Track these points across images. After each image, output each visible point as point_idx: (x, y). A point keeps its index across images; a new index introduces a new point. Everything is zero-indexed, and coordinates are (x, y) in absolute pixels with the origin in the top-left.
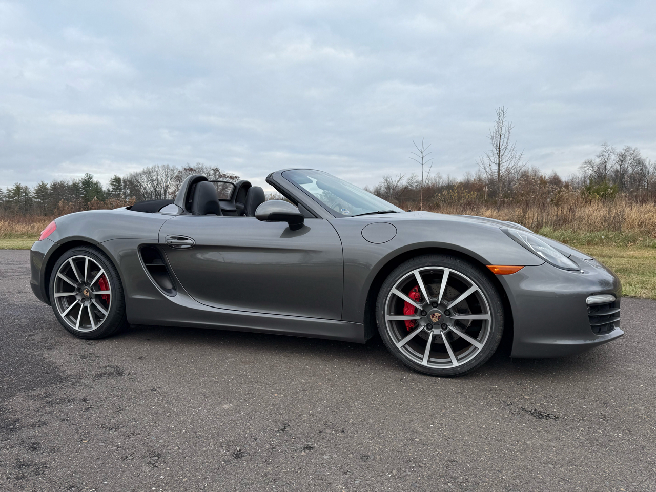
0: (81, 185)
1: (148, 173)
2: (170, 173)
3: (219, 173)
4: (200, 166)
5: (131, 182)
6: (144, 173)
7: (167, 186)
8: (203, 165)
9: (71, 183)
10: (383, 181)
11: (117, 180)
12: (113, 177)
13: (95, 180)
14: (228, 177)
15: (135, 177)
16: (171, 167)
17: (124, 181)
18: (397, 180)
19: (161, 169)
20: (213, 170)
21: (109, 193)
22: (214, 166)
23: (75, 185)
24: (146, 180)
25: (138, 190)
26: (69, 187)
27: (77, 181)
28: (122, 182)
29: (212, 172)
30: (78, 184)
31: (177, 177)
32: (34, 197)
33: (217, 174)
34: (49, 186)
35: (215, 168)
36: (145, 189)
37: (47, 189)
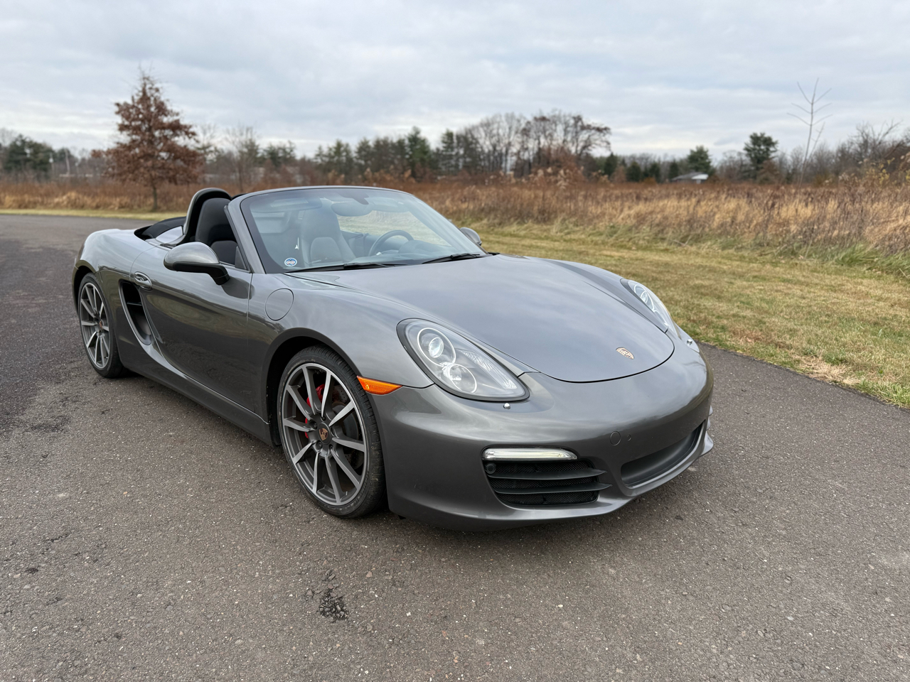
0: (407, 142)
1: (487, 125)
2: (515, 125)
3: (582, 123)
4: (557, 113)
5: (465, 138)
6: (482, 125)
7: (509, 144)
8: (560, 111)
9: (395, 140)
11: (450, 135)
12: (444, 131)
13: (422, 135)
14: (594, 128)
15: (469, 131)
16: (517, 115)
17: (458, 137)
19: (503, 119)
20: (574, 118)
21: (438, 153)
22: (575, 113)
23: (401, 143)
24: (483, 134)
25: (473, 150)
26: (393, 145)
27: (403, 137)
28: (455, 138)
29: (572, 122)
30: (404, 140)
31: (524, 130)
32: (355, 157)
33: (580, 124)
34: (371, 144)
35: (576, 115)
36: (482, 147)
37: (369, 147)
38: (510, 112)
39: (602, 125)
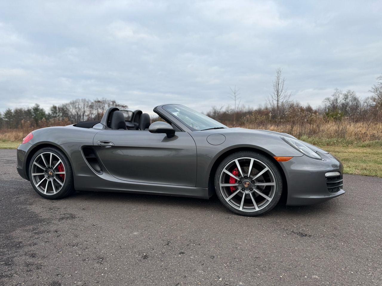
0: (32, 110)
1: (73, 103)
2: (86, 104)
3: (116, 103)
4: (104, 99)
5: (63, 109)
6: (71, 103)
7: (84, 112)
8: (106, 99)
9: (26, 109)
10: (211, 109)
11: (55, 108)
12: (52, 106)
13: (41, 107)
14: (121, 106)
15: (65, 106)
16: (87, 100)
17: (59, 108)
18: (220, 108)
19: (81, 101)
20: (112, 102)
21: (49, 115)
22: (112, 100)
23: (29, 111)
24: (72, 107)
25: (67, 114)
26: (25, 112)
27: (30, 108)
28: (57, 109)
29: (111, 103)
30: (31, 110)
31: (91, 106)
32: (3, 117)
33: (115, 104)
34: (12, 111)
35: (113, 101)
36: (71, 113)
37: (12, 113)
38: (83, 98)
39: (124, 105)
